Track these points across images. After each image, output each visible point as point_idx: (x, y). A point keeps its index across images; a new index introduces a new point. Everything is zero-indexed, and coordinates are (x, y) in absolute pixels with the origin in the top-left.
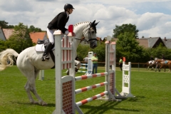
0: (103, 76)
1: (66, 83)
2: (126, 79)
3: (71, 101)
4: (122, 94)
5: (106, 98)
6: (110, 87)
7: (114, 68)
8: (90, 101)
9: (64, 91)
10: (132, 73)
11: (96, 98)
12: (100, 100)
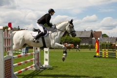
0: (32, 55)
1: (7, 60)
2: (46, 56)
3: (11, 72)
4: (44, 66)
5: (34, 69)
6: (36, 62)
7: (39, 50)
8: (24, 71)
9: (5, 65)
10: (50, 52)
11: (27, 69)
12: (30, 70)
